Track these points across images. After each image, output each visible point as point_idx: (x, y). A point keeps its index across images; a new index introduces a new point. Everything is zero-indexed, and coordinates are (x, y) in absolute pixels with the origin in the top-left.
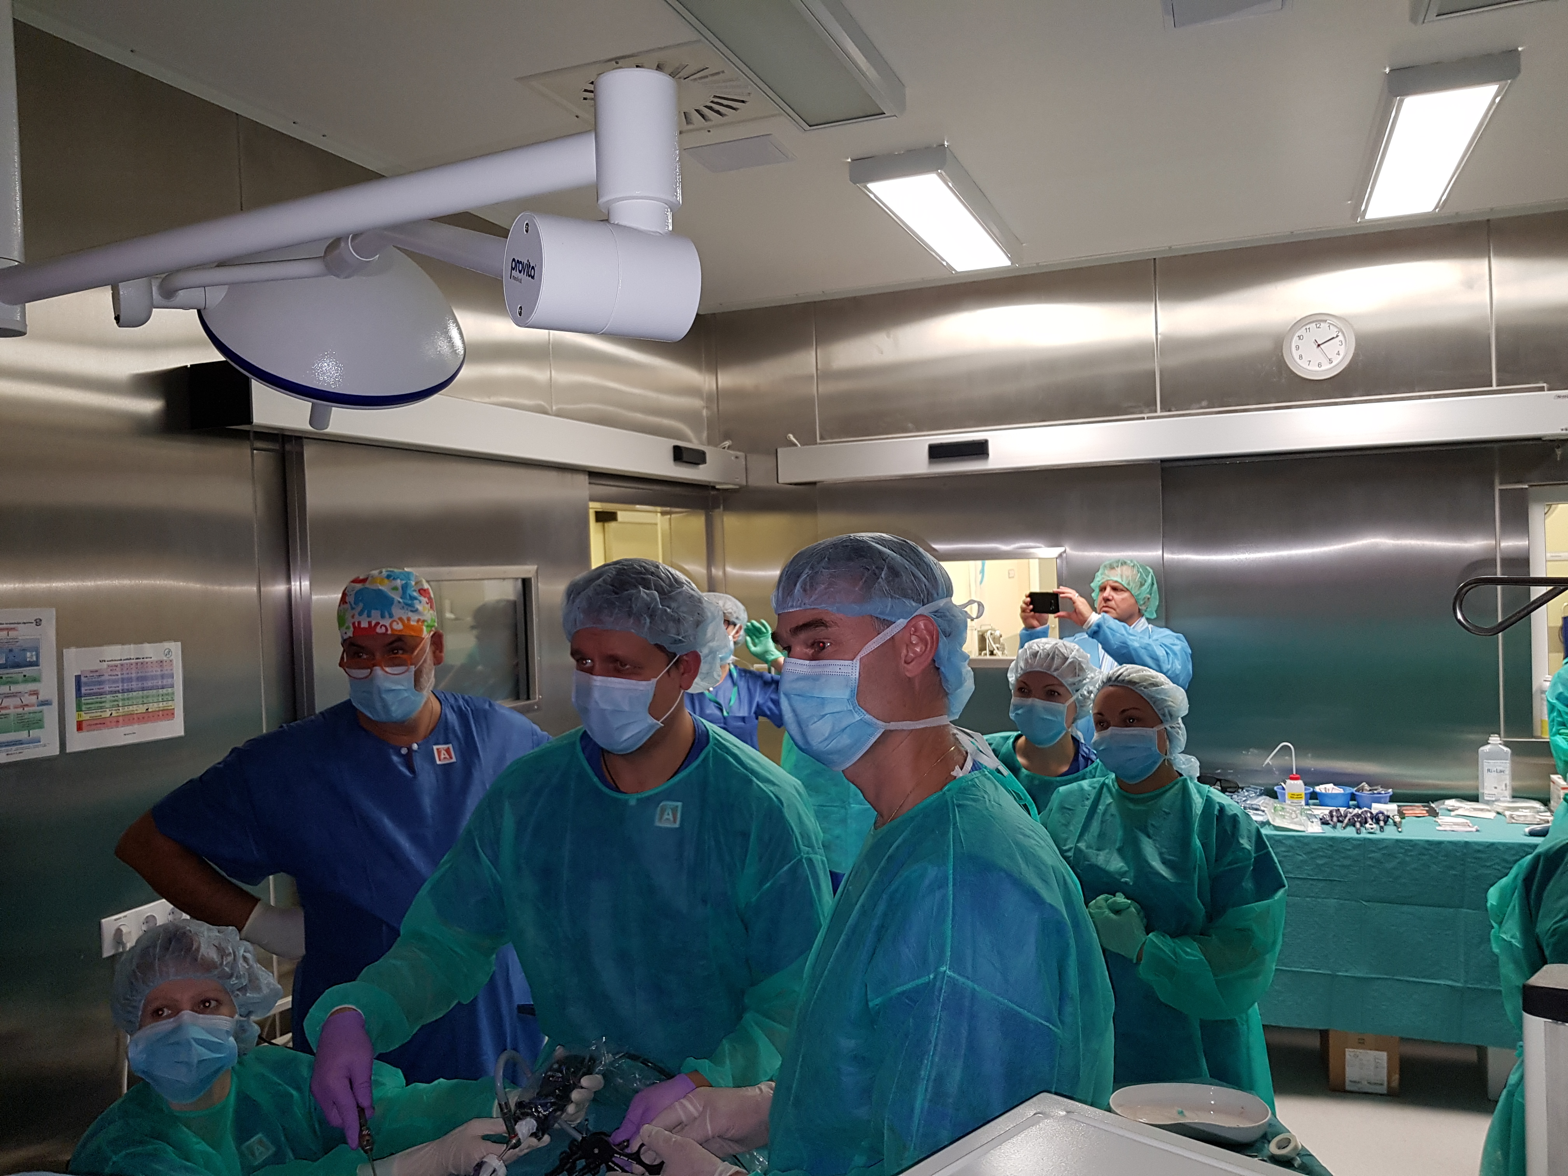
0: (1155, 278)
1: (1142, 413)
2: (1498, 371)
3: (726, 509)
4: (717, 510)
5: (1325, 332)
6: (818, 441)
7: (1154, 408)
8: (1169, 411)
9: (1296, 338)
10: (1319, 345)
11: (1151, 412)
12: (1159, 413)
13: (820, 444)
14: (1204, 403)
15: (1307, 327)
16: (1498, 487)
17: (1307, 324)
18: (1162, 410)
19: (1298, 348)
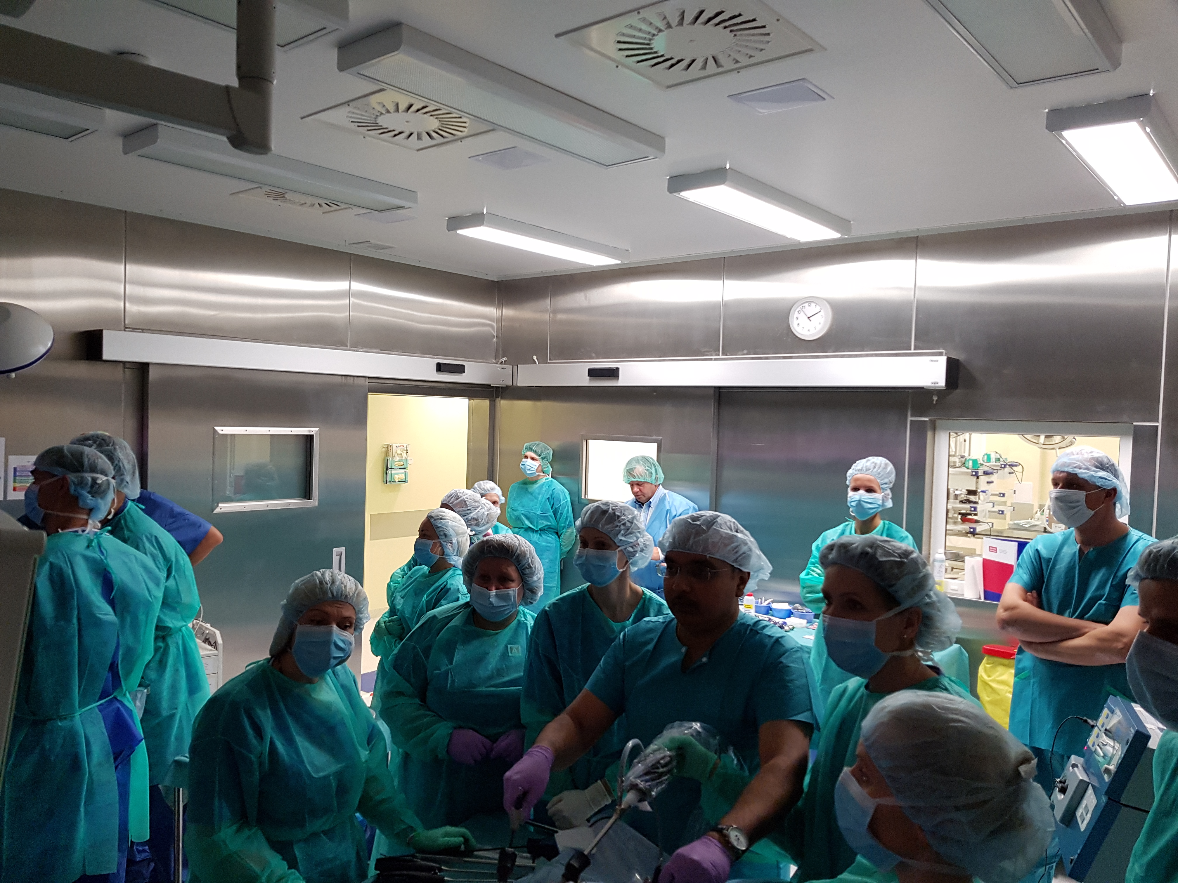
0: (724, 268)
1: (711, 355)
2: (915, 340)
3: (502, 398)
4: (498, 399)
5: (811, 309)
6: (548, 361)
7: (718, 353)
8: (726, 355)
9: (796, 312)
10: (809, 318)
11: (716, 355)
12: (721, 357)
13: (549, 363)
14: (745, 352)
15: (804, 305)
16: (910, 419)
17: (802, 304)
18: (723, 354)
19: (797, 319)
